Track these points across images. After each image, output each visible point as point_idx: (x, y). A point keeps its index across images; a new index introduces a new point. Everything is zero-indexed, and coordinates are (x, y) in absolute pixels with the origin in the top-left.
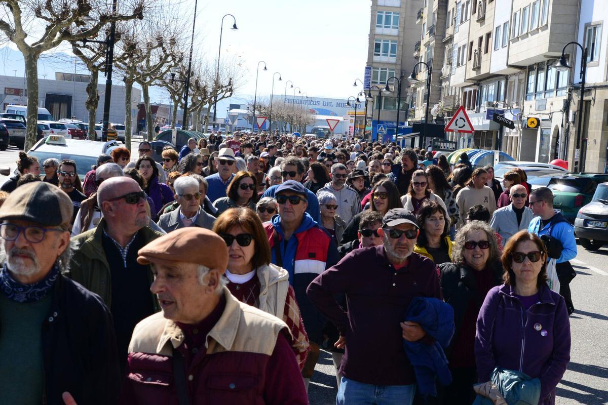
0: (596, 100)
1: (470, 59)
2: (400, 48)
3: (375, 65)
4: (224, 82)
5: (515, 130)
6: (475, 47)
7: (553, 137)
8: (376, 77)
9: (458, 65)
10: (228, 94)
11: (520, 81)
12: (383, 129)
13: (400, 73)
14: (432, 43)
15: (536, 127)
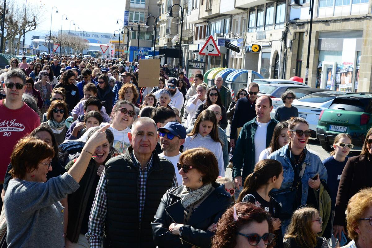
1: (202, 4)
3: (131, 10)
4: (30, 19)
5: (240, 54)
7: (273, 59)
8: (131, 18)
9: (193, 8)
10: (33, 27)
11: (242, 18)
15: (257, 51)
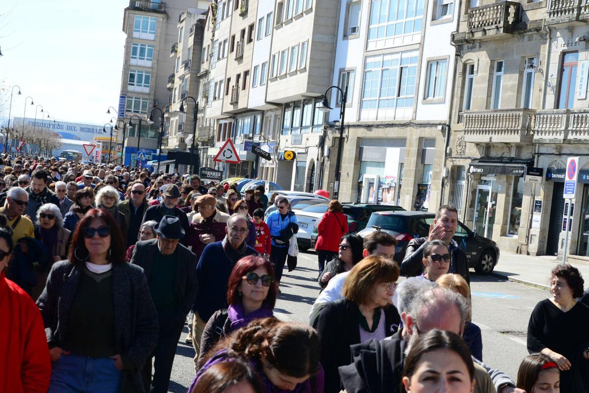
0: (349, 138)
1: (227, 94)
2: (154, 79)
3: (129, 94)
5: (271, 162)
6: (233, 83)
7: (309, 169)
8: (129, 106)
9: (215, 98)
11: (276, 116)
12: (143, 156)
13: (153, 102)
14: (188, 76)
15: (291, 160)
